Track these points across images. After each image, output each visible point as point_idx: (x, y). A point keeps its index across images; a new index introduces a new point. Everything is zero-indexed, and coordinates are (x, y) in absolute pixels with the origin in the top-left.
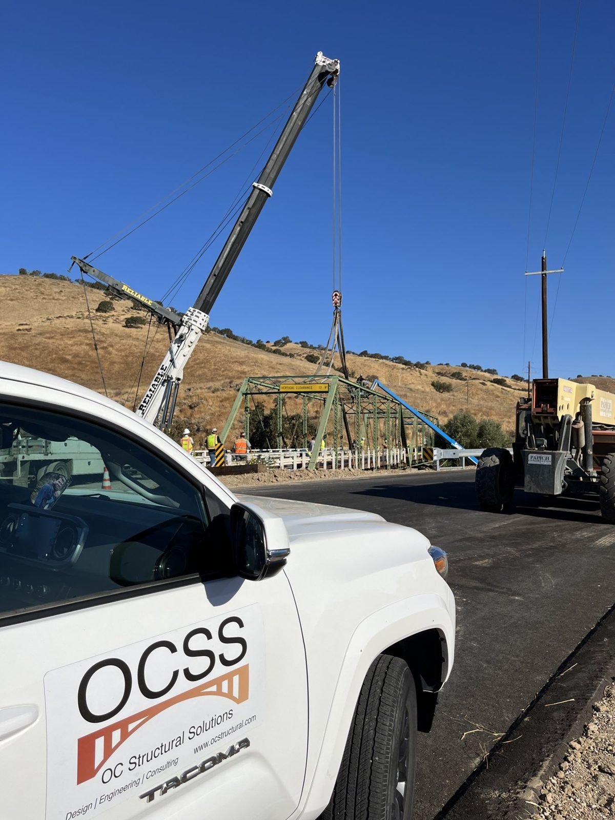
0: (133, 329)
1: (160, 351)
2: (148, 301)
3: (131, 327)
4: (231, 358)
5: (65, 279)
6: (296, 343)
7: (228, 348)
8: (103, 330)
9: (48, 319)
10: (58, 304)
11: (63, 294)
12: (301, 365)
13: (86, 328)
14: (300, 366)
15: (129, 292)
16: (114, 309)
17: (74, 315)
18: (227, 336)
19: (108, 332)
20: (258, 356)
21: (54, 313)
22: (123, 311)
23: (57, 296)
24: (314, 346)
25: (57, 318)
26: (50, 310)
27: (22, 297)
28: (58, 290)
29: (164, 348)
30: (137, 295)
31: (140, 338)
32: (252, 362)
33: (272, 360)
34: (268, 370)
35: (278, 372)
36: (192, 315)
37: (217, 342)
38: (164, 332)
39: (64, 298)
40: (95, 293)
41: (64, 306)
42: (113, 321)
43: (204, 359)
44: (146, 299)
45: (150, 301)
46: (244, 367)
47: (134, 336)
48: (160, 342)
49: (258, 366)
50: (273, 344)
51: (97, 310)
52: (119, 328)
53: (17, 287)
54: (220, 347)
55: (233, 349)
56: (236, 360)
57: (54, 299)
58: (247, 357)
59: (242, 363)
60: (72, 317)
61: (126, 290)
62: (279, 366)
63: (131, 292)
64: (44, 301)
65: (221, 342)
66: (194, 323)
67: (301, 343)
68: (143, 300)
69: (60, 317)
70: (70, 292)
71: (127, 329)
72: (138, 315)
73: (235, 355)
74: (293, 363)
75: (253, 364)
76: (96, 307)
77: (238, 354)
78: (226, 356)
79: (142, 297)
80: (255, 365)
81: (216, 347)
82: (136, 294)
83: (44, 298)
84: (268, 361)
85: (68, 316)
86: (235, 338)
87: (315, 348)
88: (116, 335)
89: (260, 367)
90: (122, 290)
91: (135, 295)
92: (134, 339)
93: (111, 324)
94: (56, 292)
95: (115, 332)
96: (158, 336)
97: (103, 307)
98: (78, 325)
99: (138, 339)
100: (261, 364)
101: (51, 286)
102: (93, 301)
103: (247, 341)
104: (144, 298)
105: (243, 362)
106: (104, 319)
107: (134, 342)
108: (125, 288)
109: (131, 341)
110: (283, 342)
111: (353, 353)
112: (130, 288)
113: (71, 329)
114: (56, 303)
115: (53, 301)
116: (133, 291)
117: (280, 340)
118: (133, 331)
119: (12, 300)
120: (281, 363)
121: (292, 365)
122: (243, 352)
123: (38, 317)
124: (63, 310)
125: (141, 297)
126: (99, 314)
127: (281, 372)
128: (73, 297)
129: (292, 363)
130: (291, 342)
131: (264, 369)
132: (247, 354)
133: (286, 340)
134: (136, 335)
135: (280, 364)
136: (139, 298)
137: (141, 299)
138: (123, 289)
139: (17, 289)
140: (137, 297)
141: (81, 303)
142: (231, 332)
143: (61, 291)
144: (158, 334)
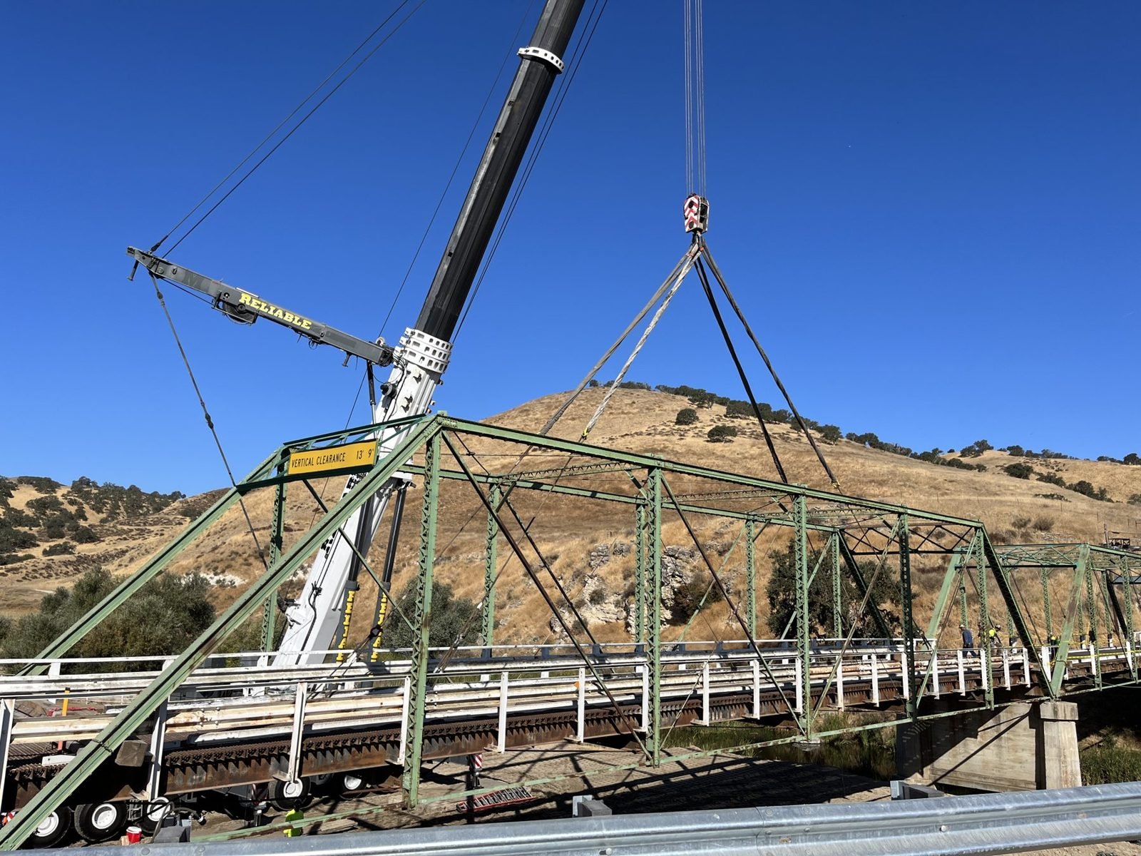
0: (717, 444)
1: (753, 472)
2: (301, 320)
3: (718, 441)
4: (865, 475)
5: (642, 388)
6: (1001, 450)
7: (861, 461)
8: (677, 448)
9: (611, 439)
10: (627, 419)
11: (635, 406)
12: (992, 481)
13: (655, 446)
14: (990, 484)
15: (257, 307)
16: (697, 418)
17: (644, 431)
18: (871, 445)
19: (684, 450)
20: (911, 470)
21: (620, 430)
22: (712, 420)
23: (627, 409)
24: (1034, 452)
25: (622, 436)
26: (617, 427)
27: (586, 414)
28: (630, 402)
29: (760, 467)
30: (275, 311)
31: (727, 455)
32: (899, 481)
33: (936, 475)
34: (927, 492)
35: (946, 494)
36: (408, 342)
37: (845, 454)
38: (763, 444)
39: (636, 411)
40: (678, 401)
41: (635, 420)
42: (693, 435)
43: (820, 480)
44: (297, 319)
45: (305, 322)
46: (885, 489)
47: (719, 453)
48: (755, 459)
49: (910, 486)
50: (960, 454)
51: (676, 423)
52: (701, 443)
53: (582, 402)
54: (848, 460)
55: (868, 463)
56: (872, 479)
57: (623, 413)
58: (892, 473)
59: (881, 483)
60: (641, 434)
61: (248, 303)
62: (947, 485)
63: (260, 306)
64: (611, 416)
65: (853, 453)
66: (410, 358)
67: (1009, 448)
68: (290, 320)
69: (627, 435)
70: (645, 402)
71: (711, 445)
72: (731, 425)
73: (871, 471)
74: (976, 479)
75: (902, 483)
76: (674, 418)
77: (877, 469)
78: (856, 473)
79: (287, 314)
80: (905, 485)
81: (842, 462)
82: (273, 309)
83: (611, 413)
84: (929, 478)
85: (636, 433)
86: (882, 447)
87: (1036, 456)
88: (694, 454)
89: (914, 487)
90: (241, 304)
91: (271, 312)
92: (718, 457)
93: (689, 439)
94: (626, 405)
95: (693, 449)
96: (755, 451)
97: (685, 418)
98: (645, 443)
99: (724, 456)
100: (916, 483)
101: (622, 398)
102: (673, 411)
103: (901, 449)
104: (292, 317)
105: (884, 481)
106: (682, 433)
107: (716, 462)
108: (245, 298)
109: (714, 460)
110: (977, 449)
111: (1112, 460)
112: (258, 299)
113: (635, 449)
114: (624, 418)
115: (622, 416)
116: (264, 305)
117: (973, 447)
118: (719, 447)
119: (573, 419)
120: (953, 479)
121: (974, 483)
122: (885, 466)
123: (600, 438)
124: (632, 426)
125: (284, 315)
126: (677, 427)
127: (951, 494)
128: (648, 409)
129: (974, 478)
130: (991, 448)
131: (920, 490)
132: (892, 469)
133: (983, 446)
134: (722, 451)
135: (951, 481)
136: (281, 316)
137: (286, 318)
138: (242, 301)
139: (580, 405)
140: (276, 315)
141: (656, 415)
142: (876, 437)
143: (634, 403)
144: (754, 448)
